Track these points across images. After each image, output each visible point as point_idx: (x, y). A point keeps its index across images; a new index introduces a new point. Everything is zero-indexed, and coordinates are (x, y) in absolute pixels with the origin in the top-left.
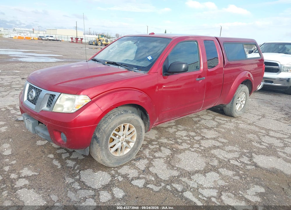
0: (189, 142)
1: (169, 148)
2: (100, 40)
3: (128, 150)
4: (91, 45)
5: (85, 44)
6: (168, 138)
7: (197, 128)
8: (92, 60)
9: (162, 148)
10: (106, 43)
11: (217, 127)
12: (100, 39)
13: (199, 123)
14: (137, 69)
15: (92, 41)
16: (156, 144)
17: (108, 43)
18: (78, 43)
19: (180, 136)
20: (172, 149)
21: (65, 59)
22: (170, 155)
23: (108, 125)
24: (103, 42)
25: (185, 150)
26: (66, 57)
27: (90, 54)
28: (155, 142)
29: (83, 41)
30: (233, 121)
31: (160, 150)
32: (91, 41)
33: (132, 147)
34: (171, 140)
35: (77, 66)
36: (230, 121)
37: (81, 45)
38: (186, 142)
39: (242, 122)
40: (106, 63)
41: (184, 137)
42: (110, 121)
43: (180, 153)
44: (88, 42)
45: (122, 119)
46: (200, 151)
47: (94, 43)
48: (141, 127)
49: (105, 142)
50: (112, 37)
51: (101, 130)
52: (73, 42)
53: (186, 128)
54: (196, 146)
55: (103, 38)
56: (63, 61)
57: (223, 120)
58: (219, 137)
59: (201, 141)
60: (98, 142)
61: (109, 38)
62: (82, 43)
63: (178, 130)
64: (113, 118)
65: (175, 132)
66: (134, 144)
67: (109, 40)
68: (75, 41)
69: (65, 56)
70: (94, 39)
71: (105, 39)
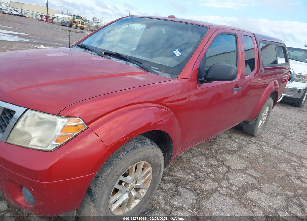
0: (213, 176)
1: (189, 189)
2: (75, 22)
3: (137, 201)
4: (64, 27)
5: (57, 24)
6: (183, 170)
7: (216, 152)
8: (79, 46)
9: (181, 189)
10: (82, 26)
11: (239, 151)
12: (75, 20)
13: (215, 143)
14: (157, 69)
15: (66, 22)
16: (170, 182)
17: (84, 26)
18: (48, 22)
19: (199, 166)
20: (194, 191)
21: (32, 40)
22: (195, 202)
23: (113, 170)
24: (78, 24)
25: (212, 192)
26: (33, 37)
27: (63, 37)
28: (167, 176)
29: (55, 20)
30: (254, 141)
31: (179, 194)
32: (64, 22)
33: (143, 196)
34: (189, 174)
35: (57, 55)
36: (251, 141)
37: (52, 25)
38: (210, 178)
39: (265, 144)
40: (103, 53)
41: (204, 168)
42: (118, 162)
43: (208, 198)
44: (61, 22)
45: (136, 157)
46: (233, 195)
47: (67, 25)
48: (160, 164)
49: (106, 198)
50: (88, 20)
51: (100, 178)
52: (42, 20)
53: (202, 151)
54: (225, 184)
55: (79, 20)
56: (29, 41)
57: (243, 140)
58: (247, 167)
59: (229, 175)
60: (93, 201)
61: (85, 21)
62: (53, 23)
63: (193, 155)
64: (121, 156)
65: (191, 158)
66: (146, 191)
67: (85, 22)
68: (45, 19)
69: (33, 35)
70: (68, 20)
71: (81, 22)
